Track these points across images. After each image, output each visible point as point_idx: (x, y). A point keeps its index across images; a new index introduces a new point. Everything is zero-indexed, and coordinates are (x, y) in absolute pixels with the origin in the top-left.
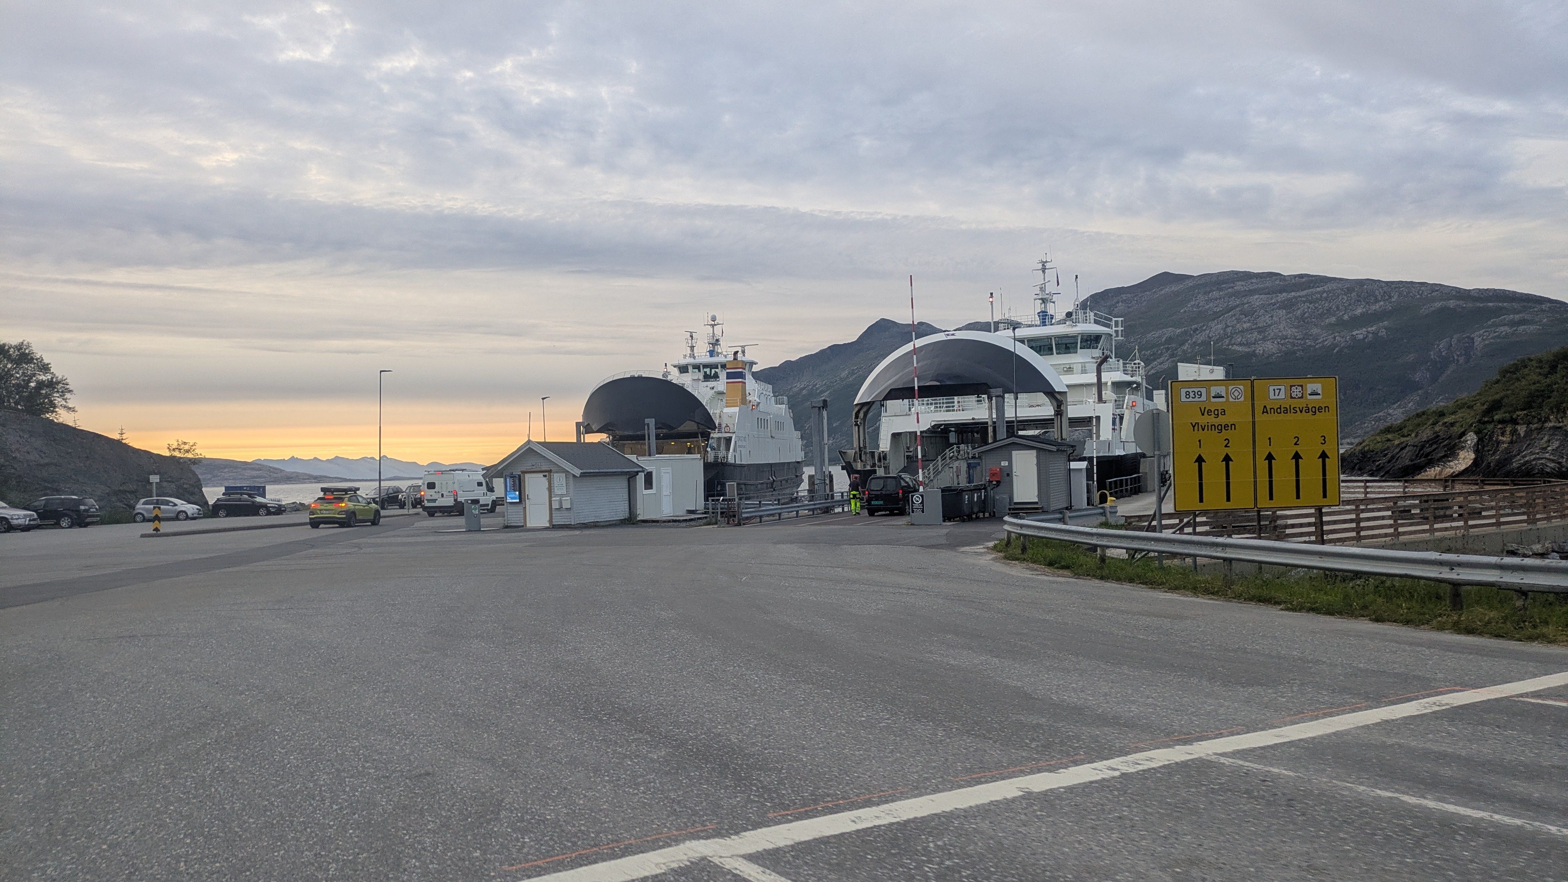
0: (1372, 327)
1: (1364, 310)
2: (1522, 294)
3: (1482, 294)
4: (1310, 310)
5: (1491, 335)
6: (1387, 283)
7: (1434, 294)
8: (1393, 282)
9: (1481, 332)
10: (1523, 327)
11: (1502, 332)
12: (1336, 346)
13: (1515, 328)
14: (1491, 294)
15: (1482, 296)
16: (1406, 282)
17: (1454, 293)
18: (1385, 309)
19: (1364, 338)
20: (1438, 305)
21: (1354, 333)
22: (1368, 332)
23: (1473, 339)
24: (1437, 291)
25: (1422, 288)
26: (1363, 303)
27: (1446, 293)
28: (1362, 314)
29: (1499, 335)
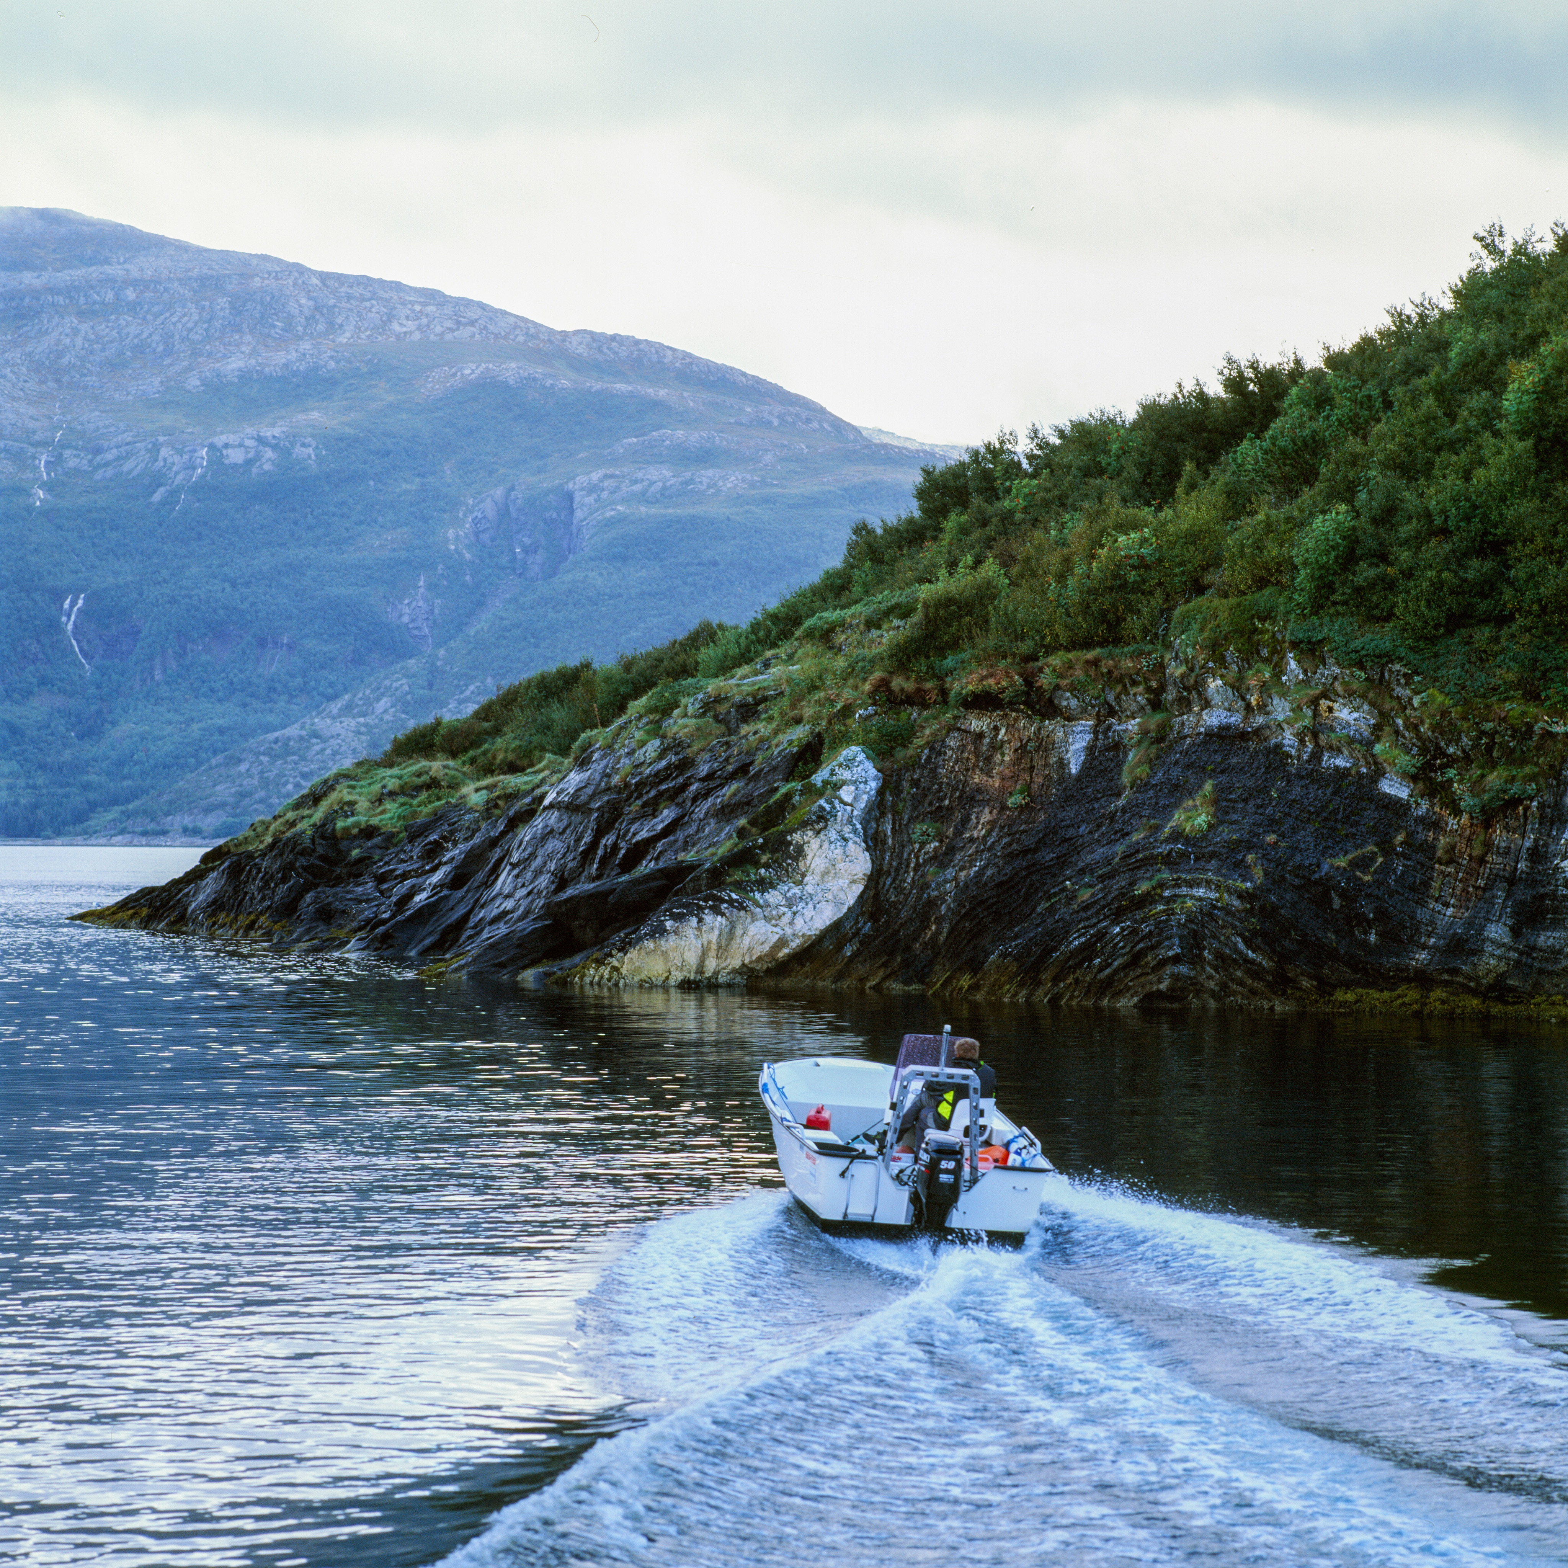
0: (273, 425)
1: (253, 362)
2: (708, 364)
3: (600, 349)
4: (79, 341)
5: (624, 489)
6: (324, 277)
7: (465, 332)
8: (341, 278)
9: (595, 476)
10: (710, 473)
11: (652, 483)
12: (157, 481)
13: (688, 475)
14: (624, 353)
15: (601, 358)
16: (381, 282)
17: (521, 339)
18: (317, 368)
19: (249, 463)
20: (471, 371)
21: (220, 440)
22: (261, 440)
23: (570, 497)
24: (472, 323)
25: (431, 309)
26: (248, 338)
27: (497, 336)
28: (245, 377)
29: (644, 493)
